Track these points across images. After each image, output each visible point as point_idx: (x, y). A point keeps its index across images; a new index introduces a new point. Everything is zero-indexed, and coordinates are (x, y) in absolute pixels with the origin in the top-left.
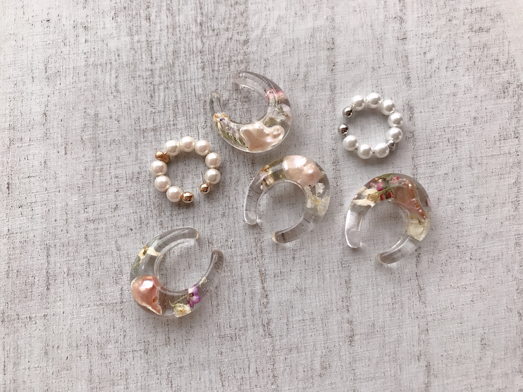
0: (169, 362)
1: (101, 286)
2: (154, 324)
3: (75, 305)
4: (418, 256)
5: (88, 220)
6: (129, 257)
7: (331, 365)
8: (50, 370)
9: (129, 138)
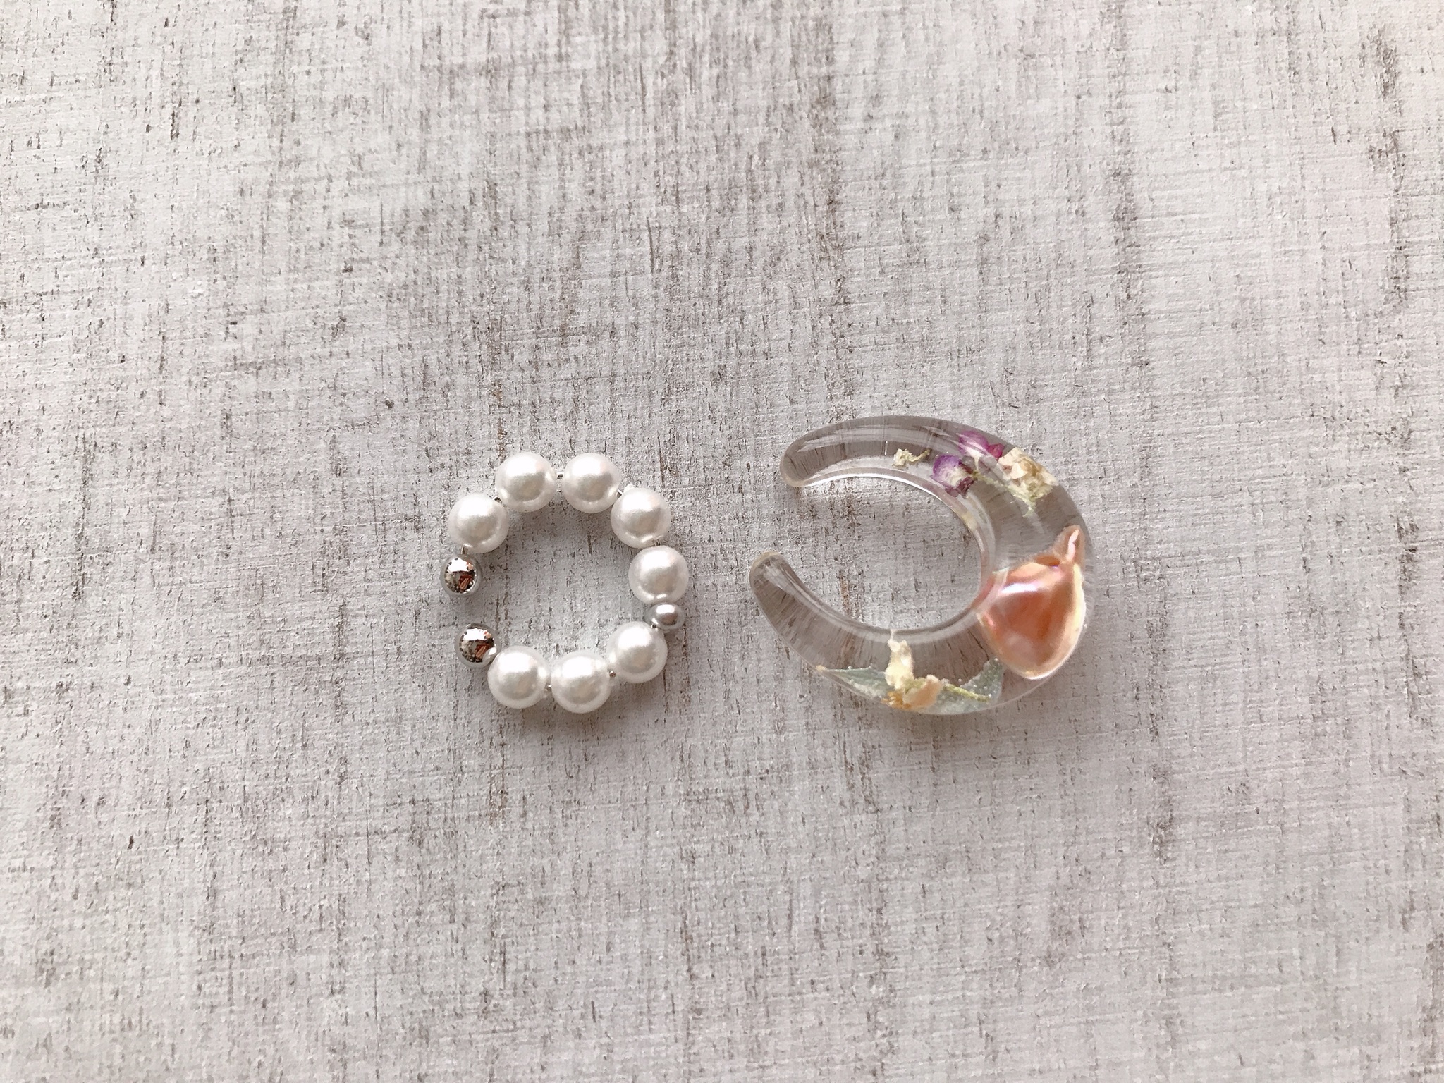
0: (500, 879)
1: (270, 597)
2: (452, 737)
3: (170, 656)
4: (1410, 559)
5: (237, 364)
6: (377, 498)
7: (1087, 924)
8: (68, 881)
9: (402, 94)
